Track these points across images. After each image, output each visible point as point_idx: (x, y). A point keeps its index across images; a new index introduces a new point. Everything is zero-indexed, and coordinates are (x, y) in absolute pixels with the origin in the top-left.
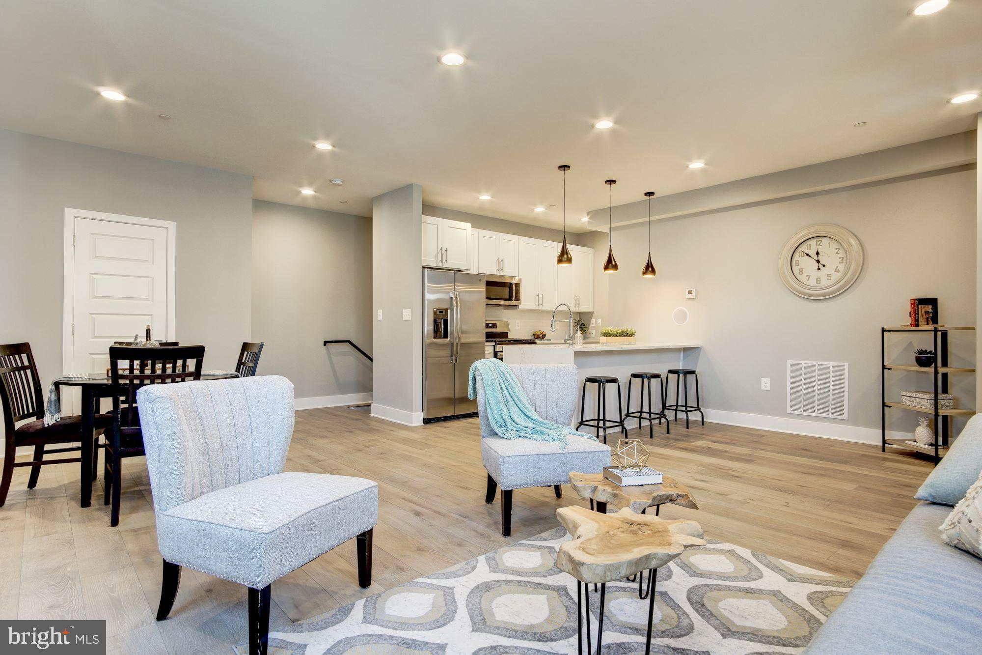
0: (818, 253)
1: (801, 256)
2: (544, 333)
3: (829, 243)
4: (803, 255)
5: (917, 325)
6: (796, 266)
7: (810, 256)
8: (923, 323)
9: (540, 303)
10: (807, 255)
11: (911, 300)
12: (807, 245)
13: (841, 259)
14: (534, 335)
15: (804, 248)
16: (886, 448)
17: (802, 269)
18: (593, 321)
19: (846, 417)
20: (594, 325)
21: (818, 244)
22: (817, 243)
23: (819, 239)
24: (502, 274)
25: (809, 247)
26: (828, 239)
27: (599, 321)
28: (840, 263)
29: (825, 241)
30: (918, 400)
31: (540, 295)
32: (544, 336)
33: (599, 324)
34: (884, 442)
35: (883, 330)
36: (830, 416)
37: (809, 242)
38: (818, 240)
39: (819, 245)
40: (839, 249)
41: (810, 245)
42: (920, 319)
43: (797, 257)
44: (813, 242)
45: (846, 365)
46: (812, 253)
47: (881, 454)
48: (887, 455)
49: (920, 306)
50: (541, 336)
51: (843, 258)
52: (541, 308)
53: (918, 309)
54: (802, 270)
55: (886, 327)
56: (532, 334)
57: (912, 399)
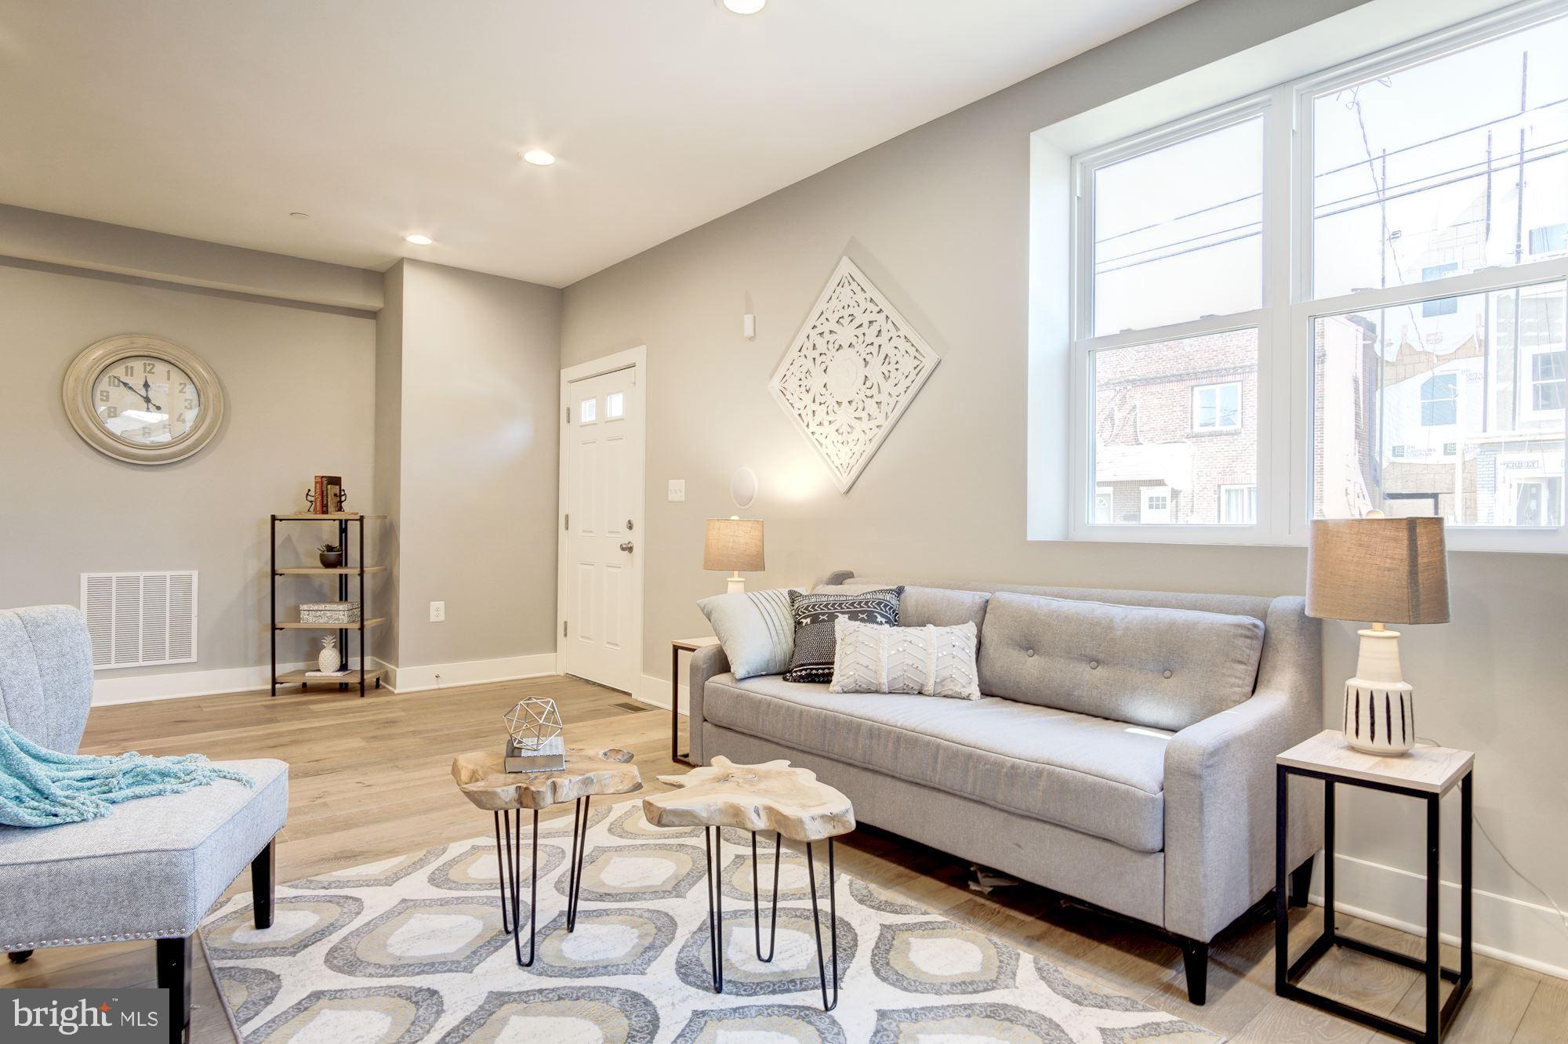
0: (146, 386)
1: (114, 386)
3: (168, 372)
4: (116, 384)
5: (326, 512)
6: (102, 400)
7: (130, 388)
8: (332, 509)
10: (125, 384)
11: (316, 477)
12: (127, 367)
13: (189, 402)
15: (119, 371)
16: (276, 690)
17: (115, 408)
19: (194, 658)
21: (148, 368)
22: (145, 368)
23: (152, 362)
25: (130, 371)
26: (166, 365)
28: (186, 407)
29: (161, 368)
30: (328, 614)
34: (274, 682)
35: (274, 518)
36: (167, 661)
37: (130, 363)
38: (147, 362)
39: (150, 372)
40: (185, 384)
41: (132, 368)
42: (329, 504)
43: (104, 384)
44: (138, 365)
45: (195, 574)
46: (137, 382)
47: (269, 701)
48: (280, 700)
49: (329, 486)
51: (191, 400)
53: (327, 490)
54: (116, 410)
55: (279, 514)
57: (318, 613)
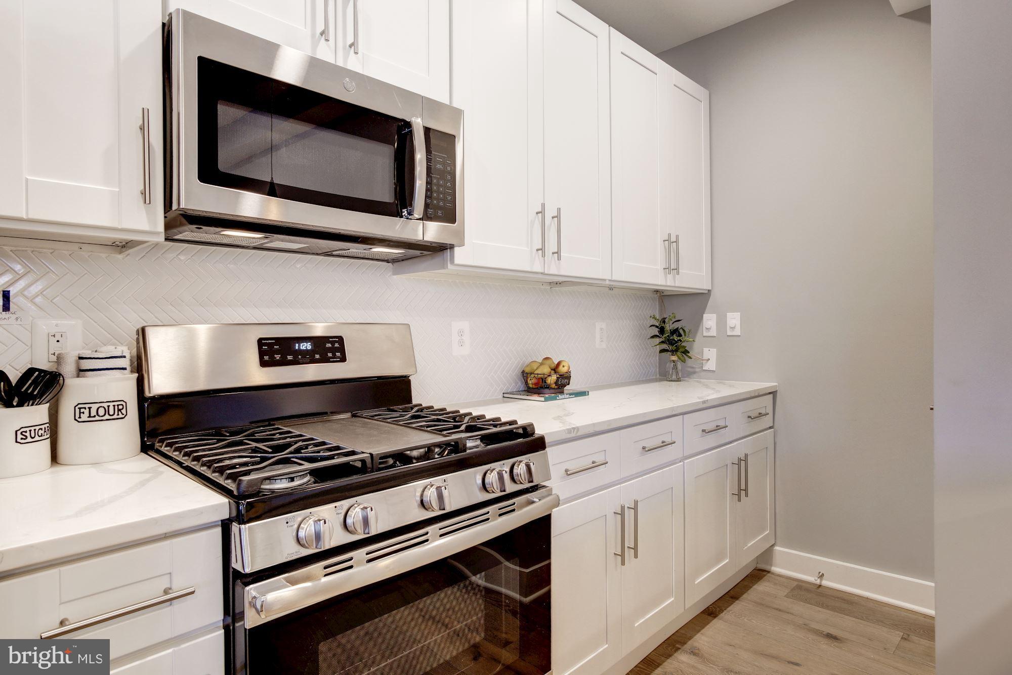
2: (563, 370)
9: (551, 246)
14: (525, 375)
18: (709, 321)
20: (713, 333)
24: (353, 64)
27: (734, 320)
31: (550, 213)
32: (563, 382)
33: (733, 328)
50: (552, 380)
52: (554, 269)
56: (518, 372)
